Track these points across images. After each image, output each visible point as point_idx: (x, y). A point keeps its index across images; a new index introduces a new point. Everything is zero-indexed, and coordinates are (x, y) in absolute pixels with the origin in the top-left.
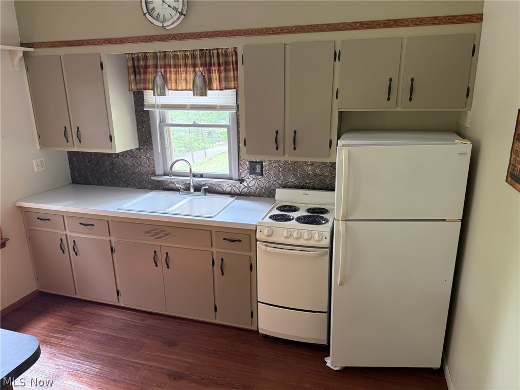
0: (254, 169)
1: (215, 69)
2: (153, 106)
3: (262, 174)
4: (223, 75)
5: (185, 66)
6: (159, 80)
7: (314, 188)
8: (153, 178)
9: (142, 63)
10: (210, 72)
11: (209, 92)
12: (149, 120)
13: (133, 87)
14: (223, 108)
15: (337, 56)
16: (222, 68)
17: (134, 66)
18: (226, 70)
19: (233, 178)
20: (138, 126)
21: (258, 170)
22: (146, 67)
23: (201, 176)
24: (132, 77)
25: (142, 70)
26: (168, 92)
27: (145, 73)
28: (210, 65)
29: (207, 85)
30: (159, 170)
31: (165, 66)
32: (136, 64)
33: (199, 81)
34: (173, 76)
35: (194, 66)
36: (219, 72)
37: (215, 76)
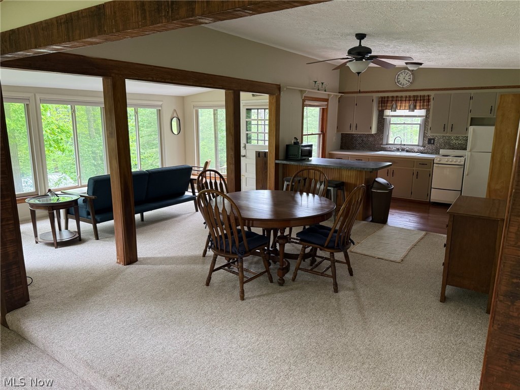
0: (431, 142)
1: (418, 102)
2: (388, 116)
3: (434, 144)
4: (422, 104)
5: (405, 101)
6: (394, 106)
7: (458, 149)
8: (382, 146)
9: (386, 99)
10: (416, 103)
11: (415, 110)
12: (384, 122)
13: (380, 108)
14: (419, 116)
15: (471, 98)
16: (422, 101)
17: (382, 101)
18: (424, 102)
19: (420, 145)
20: (378, 124)
21: (432, 142)
22: (387, 101)
23: (404, 145)
24: (380, 105)
25: (386, 102)
26: (397, 111)
27: (387, 103)
28: (417, 100)
29: (415, 108)
30: (385, 142)
31: (396, 101)
32: (383, 99)
33: (412, 107)
34: (399, 104)
35: (409, 100)
36: (420, 103)
37: (418, 104)
